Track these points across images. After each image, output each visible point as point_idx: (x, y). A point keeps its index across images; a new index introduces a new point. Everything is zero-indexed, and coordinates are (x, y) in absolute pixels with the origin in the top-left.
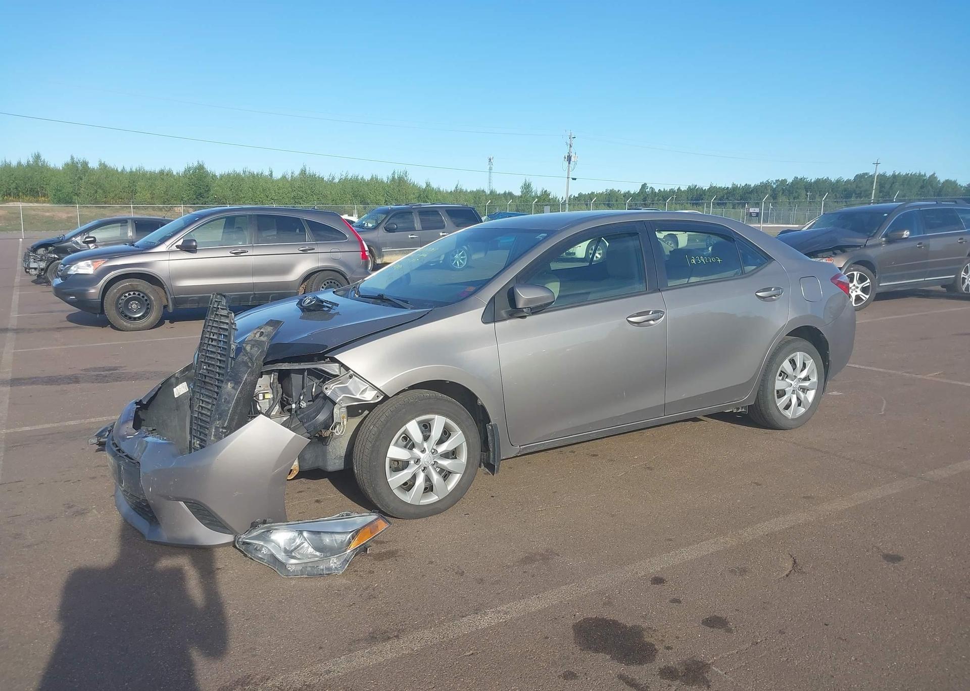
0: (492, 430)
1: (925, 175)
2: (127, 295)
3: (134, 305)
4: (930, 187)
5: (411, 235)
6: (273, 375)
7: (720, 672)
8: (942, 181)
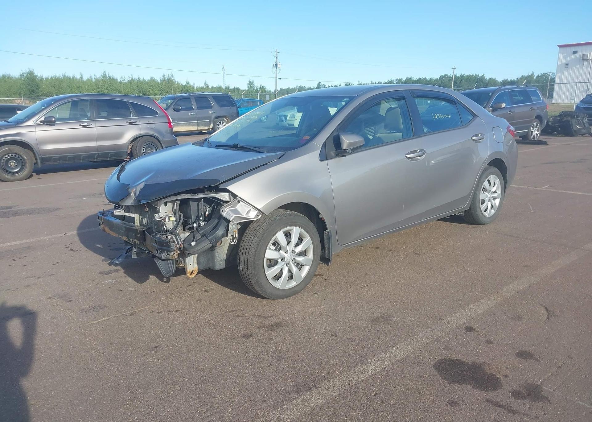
0: (328, 235)
1: (479, 75)
2: (7, 156)
3: (12, 164)
4: (481, 83)
5: (191, 113)
6: (176, 203)
7: (549, 390)
8: (488, 79)
